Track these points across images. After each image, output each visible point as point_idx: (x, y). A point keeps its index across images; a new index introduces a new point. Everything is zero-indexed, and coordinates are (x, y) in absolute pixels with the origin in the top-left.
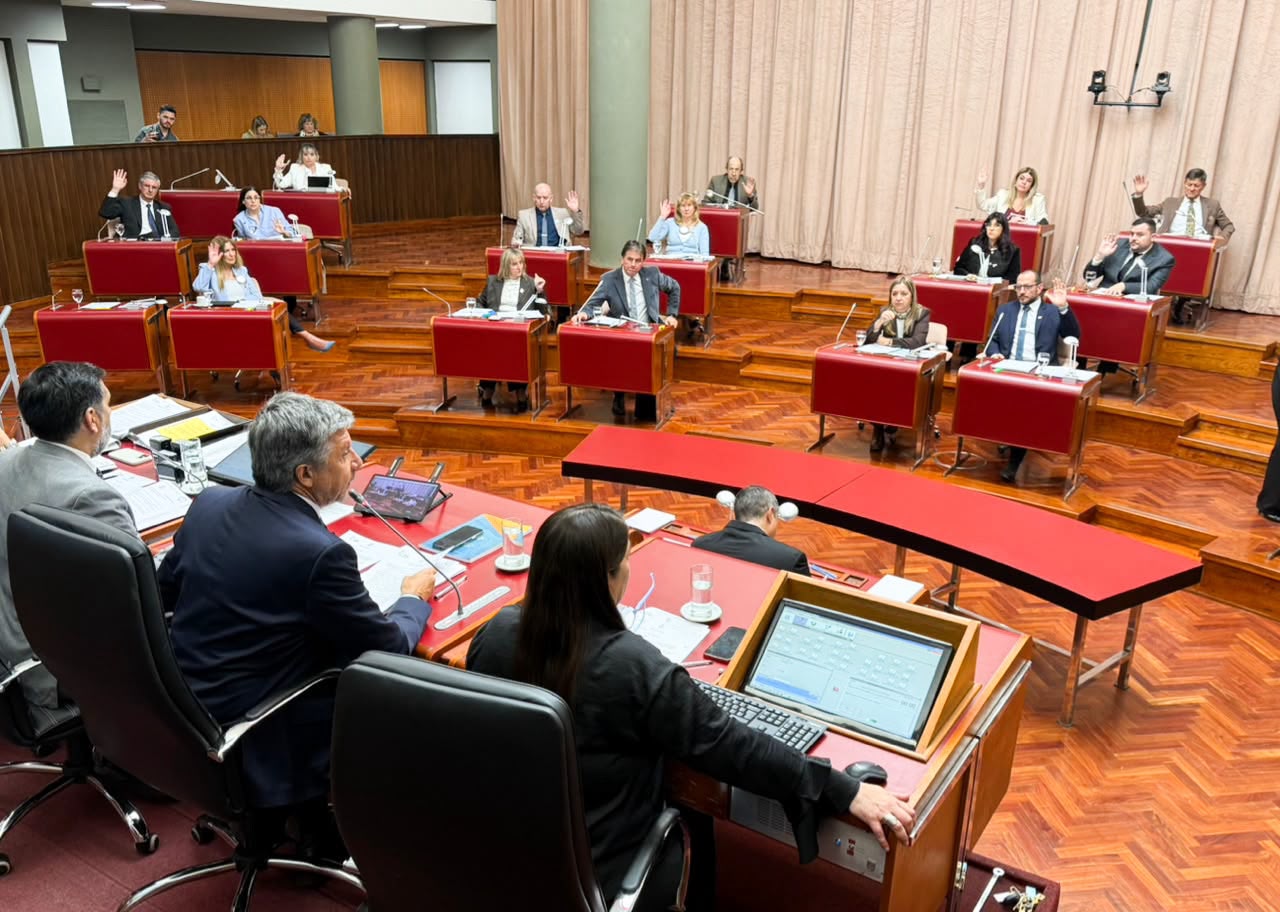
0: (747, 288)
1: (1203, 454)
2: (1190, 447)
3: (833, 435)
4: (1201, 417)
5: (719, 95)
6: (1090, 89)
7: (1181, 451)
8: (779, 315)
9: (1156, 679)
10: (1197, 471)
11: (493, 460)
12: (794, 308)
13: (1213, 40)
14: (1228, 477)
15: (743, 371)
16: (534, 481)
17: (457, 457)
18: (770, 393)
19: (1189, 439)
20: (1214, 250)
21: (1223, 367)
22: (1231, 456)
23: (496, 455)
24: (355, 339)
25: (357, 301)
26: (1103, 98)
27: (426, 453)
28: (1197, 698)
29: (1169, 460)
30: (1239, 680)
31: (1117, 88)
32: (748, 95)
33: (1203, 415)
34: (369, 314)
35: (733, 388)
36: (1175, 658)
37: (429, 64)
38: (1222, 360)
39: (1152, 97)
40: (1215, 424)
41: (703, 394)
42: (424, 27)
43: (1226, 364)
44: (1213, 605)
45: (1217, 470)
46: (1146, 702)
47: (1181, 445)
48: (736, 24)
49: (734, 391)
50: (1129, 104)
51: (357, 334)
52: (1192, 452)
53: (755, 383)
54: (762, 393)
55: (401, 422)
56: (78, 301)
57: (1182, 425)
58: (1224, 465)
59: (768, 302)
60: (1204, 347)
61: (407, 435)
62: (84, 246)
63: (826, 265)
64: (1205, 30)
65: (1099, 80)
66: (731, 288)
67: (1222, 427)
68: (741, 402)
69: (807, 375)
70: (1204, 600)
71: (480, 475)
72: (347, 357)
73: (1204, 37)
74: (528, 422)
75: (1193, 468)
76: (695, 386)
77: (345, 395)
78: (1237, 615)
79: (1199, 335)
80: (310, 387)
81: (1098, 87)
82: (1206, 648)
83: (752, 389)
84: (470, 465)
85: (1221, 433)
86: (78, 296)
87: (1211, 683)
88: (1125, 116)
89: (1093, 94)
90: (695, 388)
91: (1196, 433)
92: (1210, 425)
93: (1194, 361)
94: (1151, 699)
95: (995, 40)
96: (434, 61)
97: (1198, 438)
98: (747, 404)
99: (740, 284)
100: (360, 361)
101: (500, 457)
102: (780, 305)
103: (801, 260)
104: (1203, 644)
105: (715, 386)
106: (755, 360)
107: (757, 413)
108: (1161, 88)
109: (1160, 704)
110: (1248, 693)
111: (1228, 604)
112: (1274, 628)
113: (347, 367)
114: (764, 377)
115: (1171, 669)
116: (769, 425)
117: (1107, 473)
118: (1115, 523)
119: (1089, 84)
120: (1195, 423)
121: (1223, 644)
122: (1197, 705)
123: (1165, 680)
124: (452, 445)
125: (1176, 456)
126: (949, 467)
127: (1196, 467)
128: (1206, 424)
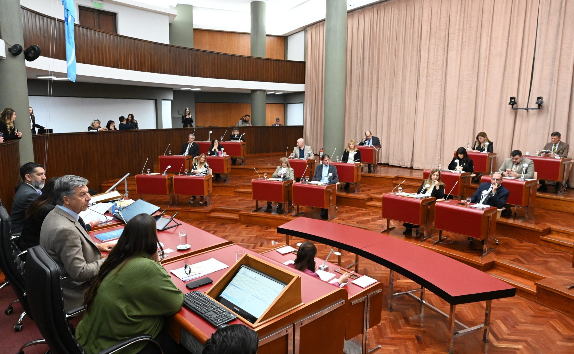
0: (378, 175)
1: (552, 244)
2: (546, 241)
3: (395, 228)
4: (551, 229)
5: (373, 110)
6: (510, 104)
7: (542, 243)
8: (388, 185)
9: (502, 335)
10: (548, 251)
11: (269, 230)
12: (394, 182)
13: (560, 83)
14: (562, 254)
15: (367, 203)
16: (279, 238)
17: (256, 228)
18: (377, 212)
19: (546, 238)
20: (562, 163)
21: (570, 210)
22: (565, 246)
23: (270, 228)
24: (237, 188)
25: (244, 177)
26: (516, 106)
27: (247, 226)
28: (520, 346)
29: (536, 246)
30: (544, 341)
31: (522, 103)
32: (383, 110)
33: (553, 228)
34: (245, 180)
35: (364, 209)
36: (515, 327)
37: (286, 104)
38: (569, 207)
39: (536, 106)
40: (558, 232)
41: (351, 211)
42: (282, 93)
43: (571, 209)
44: (542, 308)
45: (558, 251)
46: (493, 345)
47: (542, 240)
48: (379, 87)
49: (364, 211)
50: (527, 109)
51: (238, 187)
52: (547, 244)
53: (372, 208)
54: (375, 212)
55: (240, 215)
56: (149, 172)
57: (542, 231)
58: (561, 249)
59: (384, 179)
60: (561, 201)
61: (242, 220)
62: (159, 157)
63: (412, 168)
64: (556, 81)
65: (513, 100)
66: (372, 175)
67: (562, 234)
68: (364, 214)
69: (380, 204)
70: (539, 305)
71: (262, 234)
72: (233, 194)
73: (556, 83)
74: (282, 217)
75: (547, 250)
76: (348, 208)
77: (227, 206)
78: (553, 313)
79: (560, 197)
80: (217, 203)
81: (513, 102)
82: (532, 325)
83: (371, 210)
84: (260, 231)
85: (561, 236)
86: (149, 171)
87: (529, 341)
88: (526, 113)
89: (511, 106)
90: (349, 209)
91: (550, 236)
92: (556, 232)
93: (557, 207)
94: (496, 344)
95: (471, 88)
96: (287, 104)
97: (549, 237)
98: (367, 215)
99: (377, 173)
100: (237, 196)
101: (272, 229)
102: (389, 181)
103: (402, 166)
104: (531, 323)
105: (357, 208)
106: (373, 199)
107: (368, 218)
108: (539, 102)
109: (499, 346)
110: (546, 347)
111: (550, 308)
112: (570, 320)
113: (233, 197)
114: (375, 206)
115: (511, 332)
116: (371, 223)
117: (505, 249)
118: (502, 269)
119: (509, 101)
120: (549, 231)
121: (541, 324)
122: (518, 349)
123: (505, 337)
124: (256, 224)
125: (540, 245)
126: (436, 242)
127: (548, 250)
128: (554, 232)
